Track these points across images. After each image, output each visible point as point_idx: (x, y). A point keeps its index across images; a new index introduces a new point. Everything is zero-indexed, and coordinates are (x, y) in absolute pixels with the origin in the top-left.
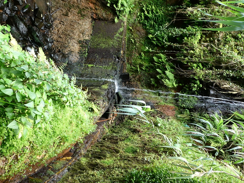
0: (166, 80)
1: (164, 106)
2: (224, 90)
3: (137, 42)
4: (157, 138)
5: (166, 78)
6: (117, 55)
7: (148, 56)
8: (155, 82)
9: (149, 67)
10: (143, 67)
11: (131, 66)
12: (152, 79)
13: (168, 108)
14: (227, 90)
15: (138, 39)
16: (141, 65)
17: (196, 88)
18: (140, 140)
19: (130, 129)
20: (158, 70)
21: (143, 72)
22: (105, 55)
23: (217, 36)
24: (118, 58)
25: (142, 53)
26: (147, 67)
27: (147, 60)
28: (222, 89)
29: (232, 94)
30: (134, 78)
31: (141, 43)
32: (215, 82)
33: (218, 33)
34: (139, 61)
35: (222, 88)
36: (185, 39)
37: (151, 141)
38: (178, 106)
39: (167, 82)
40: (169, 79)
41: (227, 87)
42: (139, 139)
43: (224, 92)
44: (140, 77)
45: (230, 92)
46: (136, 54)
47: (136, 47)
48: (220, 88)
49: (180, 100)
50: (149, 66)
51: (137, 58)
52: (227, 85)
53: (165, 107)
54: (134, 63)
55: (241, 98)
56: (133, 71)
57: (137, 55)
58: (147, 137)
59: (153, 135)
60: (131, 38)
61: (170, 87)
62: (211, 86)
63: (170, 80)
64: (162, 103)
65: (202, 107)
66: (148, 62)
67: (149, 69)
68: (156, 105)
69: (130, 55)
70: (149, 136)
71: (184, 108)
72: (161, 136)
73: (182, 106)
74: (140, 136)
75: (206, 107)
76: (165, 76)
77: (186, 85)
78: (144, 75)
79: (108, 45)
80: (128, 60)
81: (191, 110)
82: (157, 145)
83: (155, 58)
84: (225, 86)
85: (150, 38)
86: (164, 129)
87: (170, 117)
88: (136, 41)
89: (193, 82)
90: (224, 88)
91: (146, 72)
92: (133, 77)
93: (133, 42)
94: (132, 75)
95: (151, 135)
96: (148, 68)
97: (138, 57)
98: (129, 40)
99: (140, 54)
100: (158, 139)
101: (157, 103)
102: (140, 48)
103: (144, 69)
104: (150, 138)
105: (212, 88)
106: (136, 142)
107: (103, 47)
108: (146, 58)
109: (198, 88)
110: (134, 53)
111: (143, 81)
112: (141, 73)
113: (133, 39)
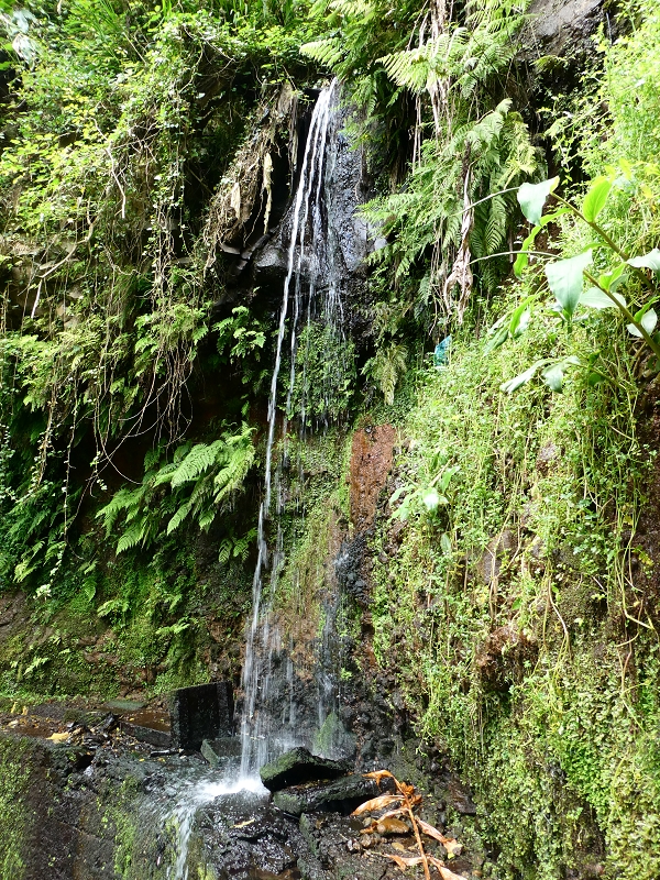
0: (216, 479)
1: (356, 486)
2: (256, 209)
3: (44, 640)
4: (532, 508)
5: (212, 479)
6: (69, 771)
7: (118, 580)
8: (239, 537)
9: (170, 573)
10: (169, 603)
11: (165, 670)
12: (223, 557)
13: (364, 461)
14: (258, 197)
15: (31, 632)
16: (162, 616)
17: (253, 333)
18: (563, 654)
19: (488, 717)
20: (173, 525)
21: (194, 602)
22: (60, 853)
23: (24, 265)
24: (83, 762)
25: (104, 609)
26: (170, 584)
27: (136, 584)
28: (252, 218)
29: (272, 175)
30: (220, 652)
31: (53, 617)
32: (218, 247)
33: (13, 261)
34: (142, 625)
35: (246, 218)
36: (30, 404)
37: (555, 557)
38: (349, 416)
39: (231, 476)
40: (216, 468)
41: (243, 197)
42: (559, 665)
43: (264, 210)
44: (217, 620)
45: (266, 183)
46: (106, 642)
47: (69, 646)
48: (248, 224)
49: (321, 406)
50: (165, 568)
51: (124, 639)
52: (230, 196)
53: (360, 481)
54: (149, 655)
55: (294, 139)
56: (190, 660)
57: (109, 636)
58: (532, 594)
59: (513, 541)
60: (24, 671)
61: (250, 456)
62: (239, 264)
63: (221, 460)
64: (339, 495)
65: (343, 296)
66: (145, 576)
67: (178, 570)
68: (351, 526)
69: (109, 673)
70: (524, 573)
71: (359, 383)
72: (515, 486)
73: (348, 394)
74: (529, 651)
75: (343, 281)
76: (201, 490)
77: (244, 381)
78: (208, 596)
79: (12, 827)
80: (136, 688)
81: (366, 351)
82: (592, 508)
83: (123, 544)
84: (236, 203)
85: (31, 570)
86: (457, 468)
87: (399, 443)
88: (41, 642)
89: (227, 350)
90: (245, 209)
91: (193, 587)
92: (214, 661)
93: (44, 660)
94: (205, 665)
95: (511, 554)
96: (175, 577)
97: (118, 634)
98: (31, 684)
99: (107, 621)
100: (537, 504)
101: (343, 523)
102: (78, 622)
103: (177, 598)
104: (532, 567)
105: (250, 262)
106: (586, 696)
107: (20, 863)
108: (127, 588)
109: (257, 323)
110: (99, 657)
111: (234, 604)
112: (197, 615)
113: (29, 659)
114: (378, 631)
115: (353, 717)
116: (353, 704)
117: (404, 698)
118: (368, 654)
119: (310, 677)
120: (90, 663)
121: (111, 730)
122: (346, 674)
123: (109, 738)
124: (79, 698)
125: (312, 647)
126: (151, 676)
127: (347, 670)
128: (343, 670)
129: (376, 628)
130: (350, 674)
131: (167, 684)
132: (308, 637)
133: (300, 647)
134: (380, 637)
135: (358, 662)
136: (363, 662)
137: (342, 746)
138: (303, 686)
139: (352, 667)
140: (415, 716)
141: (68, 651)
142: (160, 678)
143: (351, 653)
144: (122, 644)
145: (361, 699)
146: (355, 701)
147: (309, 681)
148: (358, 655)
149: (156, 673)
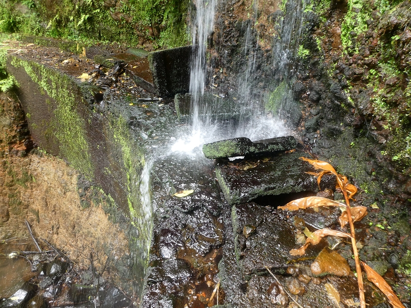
6: (92, 101)
46: (122, 4)
47: (99, 7)
69: (129, 28)
80: (148, 40)
88: (81, 3)
93: (88, 16)
113: (78, 15)
114: (354, 10)
115: (303, 91)
116: (305, 79)
117: (372, 101)
118: (333, 35)
119: (269, 47)
120: (116, 20)
121: (119, 74)
122: (303, 52)
123: (116, 82)
124: (115, 43)
125: (274, 20)
126: (156, 32)
127: (305, 48)
128: (301, 47)
129: (352, 5)
130: (307, 52)
131: (167, 39)
132: (272, 9)
133: (264, 18)
134: (354, 18)
135: (318, 42)
136: (325, 43)
137: (288, 112)
138: (262, 55)
139: (311, 46)
140: (381, 123)
141: (99, 10)
142: (162, 34)
143: (312, 31)
144: (133, 7)
145: (314, 76)
146: (308, 77)
147: (267, 51)
148: (320, 34)
149: (159, 30)
